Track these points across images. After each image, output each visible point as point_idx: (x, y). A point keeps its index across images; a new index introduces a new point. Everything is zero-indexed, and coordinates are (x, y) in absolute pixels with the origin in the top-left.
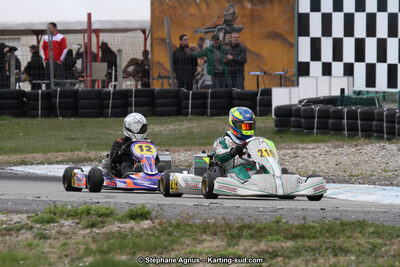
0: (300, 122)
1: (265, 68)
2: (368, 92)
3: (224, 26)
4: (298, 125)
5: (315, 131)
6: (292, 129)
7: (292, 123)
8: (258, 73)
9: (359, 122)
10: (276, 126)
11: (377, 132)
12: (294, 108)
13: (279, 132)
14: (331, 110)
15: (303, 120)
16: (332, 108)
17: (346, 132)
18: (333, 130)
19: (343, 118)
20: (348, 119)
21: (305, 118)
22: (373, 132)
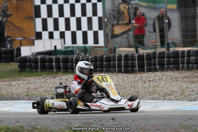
0: (31, 65)
1: (26, 36)
2: (73, 47)
3: (2, 14)
4: (30, 67)
5: (39, 70)
6: (28, 69)
7: (27, 66)
8: (21, 38)
9: (61, 64)
10: (19, 68)
11: (71, 69)
12: (28, 58)
13: (20, 71)
14: (47, 58)
15: (33, 64)
16: (47, 57)
17: (55, 70)
18: (48, 69)
19: (53, 62)
20: (55, 62)
21: (33, 63)
22: (69, 69)
